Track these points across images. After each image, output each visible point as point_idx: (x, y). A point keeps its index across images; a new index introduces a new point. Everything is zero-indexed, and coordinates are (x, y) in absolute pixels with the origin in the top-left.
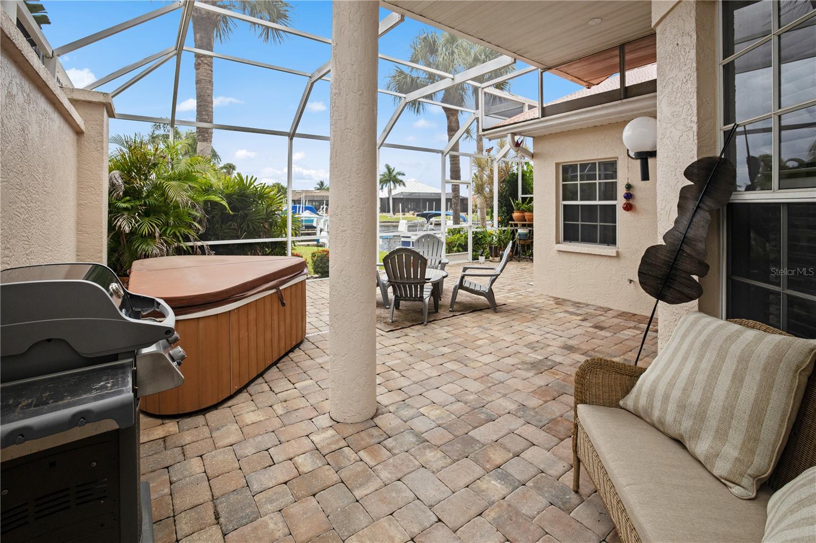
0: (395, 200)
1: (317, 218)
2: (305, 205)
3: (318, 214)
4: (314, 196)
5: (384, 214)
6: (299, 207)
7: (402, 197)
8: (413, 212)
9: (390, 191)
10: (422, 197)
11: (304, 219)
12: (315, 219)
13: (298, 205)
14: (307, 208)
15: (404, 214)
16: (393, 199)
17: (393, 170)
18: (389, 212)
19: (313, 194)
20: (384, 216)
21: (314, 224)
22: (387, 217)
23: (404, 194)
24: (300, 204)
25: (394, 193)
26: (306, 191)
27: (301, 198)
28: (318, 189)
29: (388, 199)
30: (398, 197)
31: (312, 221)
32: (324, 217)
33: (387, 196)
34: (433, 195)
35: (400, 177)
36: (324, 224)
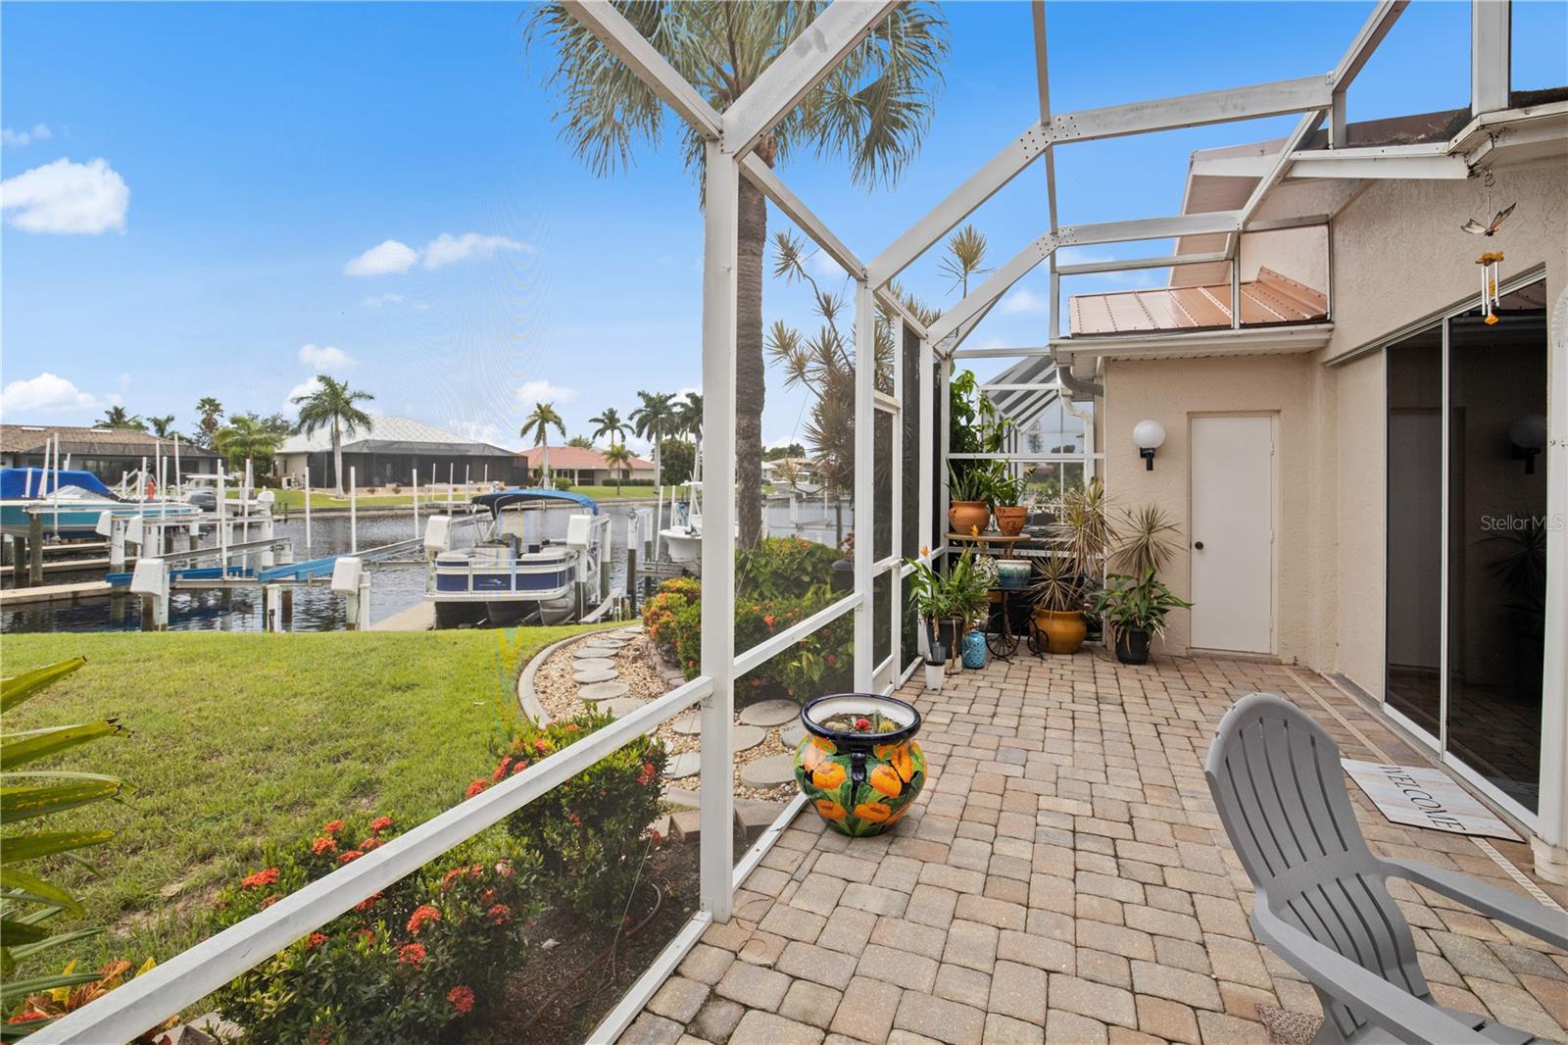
0: (349, 458)
1: (111, 507)
2: (60, 467)
3: (114, 497)
4: (92, 444)
5: (318, 491)
6: (37, 478)
7: (365, 450)
8: (394, 485)
9: (336, 437)
10: (417, 452)
11: (56, 512)
12: (106, 513)
13: (30, 470)
14: (66, 480)
15: (372, 492)
16: (344, 455)
17: (344, 388)
18: (332, 484)
19: (88, 438)
20: (319, 495)
21: (103, 528)
22: (326, 497)
23: (372, 444)
24: (41, 464)
25: (344, 441)
26: (62, 430)
27: (44, 447)
28: (107, 426)
29: (331, 455)
30: (355, 450)
31: (95, 517)
32: (142, 504)
33: (327, 447)
34: (442, 447)
35: (358, 405)
36: (146, 531)
